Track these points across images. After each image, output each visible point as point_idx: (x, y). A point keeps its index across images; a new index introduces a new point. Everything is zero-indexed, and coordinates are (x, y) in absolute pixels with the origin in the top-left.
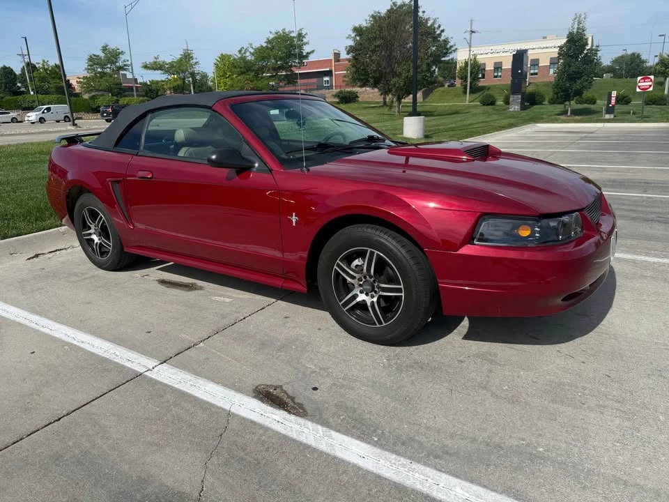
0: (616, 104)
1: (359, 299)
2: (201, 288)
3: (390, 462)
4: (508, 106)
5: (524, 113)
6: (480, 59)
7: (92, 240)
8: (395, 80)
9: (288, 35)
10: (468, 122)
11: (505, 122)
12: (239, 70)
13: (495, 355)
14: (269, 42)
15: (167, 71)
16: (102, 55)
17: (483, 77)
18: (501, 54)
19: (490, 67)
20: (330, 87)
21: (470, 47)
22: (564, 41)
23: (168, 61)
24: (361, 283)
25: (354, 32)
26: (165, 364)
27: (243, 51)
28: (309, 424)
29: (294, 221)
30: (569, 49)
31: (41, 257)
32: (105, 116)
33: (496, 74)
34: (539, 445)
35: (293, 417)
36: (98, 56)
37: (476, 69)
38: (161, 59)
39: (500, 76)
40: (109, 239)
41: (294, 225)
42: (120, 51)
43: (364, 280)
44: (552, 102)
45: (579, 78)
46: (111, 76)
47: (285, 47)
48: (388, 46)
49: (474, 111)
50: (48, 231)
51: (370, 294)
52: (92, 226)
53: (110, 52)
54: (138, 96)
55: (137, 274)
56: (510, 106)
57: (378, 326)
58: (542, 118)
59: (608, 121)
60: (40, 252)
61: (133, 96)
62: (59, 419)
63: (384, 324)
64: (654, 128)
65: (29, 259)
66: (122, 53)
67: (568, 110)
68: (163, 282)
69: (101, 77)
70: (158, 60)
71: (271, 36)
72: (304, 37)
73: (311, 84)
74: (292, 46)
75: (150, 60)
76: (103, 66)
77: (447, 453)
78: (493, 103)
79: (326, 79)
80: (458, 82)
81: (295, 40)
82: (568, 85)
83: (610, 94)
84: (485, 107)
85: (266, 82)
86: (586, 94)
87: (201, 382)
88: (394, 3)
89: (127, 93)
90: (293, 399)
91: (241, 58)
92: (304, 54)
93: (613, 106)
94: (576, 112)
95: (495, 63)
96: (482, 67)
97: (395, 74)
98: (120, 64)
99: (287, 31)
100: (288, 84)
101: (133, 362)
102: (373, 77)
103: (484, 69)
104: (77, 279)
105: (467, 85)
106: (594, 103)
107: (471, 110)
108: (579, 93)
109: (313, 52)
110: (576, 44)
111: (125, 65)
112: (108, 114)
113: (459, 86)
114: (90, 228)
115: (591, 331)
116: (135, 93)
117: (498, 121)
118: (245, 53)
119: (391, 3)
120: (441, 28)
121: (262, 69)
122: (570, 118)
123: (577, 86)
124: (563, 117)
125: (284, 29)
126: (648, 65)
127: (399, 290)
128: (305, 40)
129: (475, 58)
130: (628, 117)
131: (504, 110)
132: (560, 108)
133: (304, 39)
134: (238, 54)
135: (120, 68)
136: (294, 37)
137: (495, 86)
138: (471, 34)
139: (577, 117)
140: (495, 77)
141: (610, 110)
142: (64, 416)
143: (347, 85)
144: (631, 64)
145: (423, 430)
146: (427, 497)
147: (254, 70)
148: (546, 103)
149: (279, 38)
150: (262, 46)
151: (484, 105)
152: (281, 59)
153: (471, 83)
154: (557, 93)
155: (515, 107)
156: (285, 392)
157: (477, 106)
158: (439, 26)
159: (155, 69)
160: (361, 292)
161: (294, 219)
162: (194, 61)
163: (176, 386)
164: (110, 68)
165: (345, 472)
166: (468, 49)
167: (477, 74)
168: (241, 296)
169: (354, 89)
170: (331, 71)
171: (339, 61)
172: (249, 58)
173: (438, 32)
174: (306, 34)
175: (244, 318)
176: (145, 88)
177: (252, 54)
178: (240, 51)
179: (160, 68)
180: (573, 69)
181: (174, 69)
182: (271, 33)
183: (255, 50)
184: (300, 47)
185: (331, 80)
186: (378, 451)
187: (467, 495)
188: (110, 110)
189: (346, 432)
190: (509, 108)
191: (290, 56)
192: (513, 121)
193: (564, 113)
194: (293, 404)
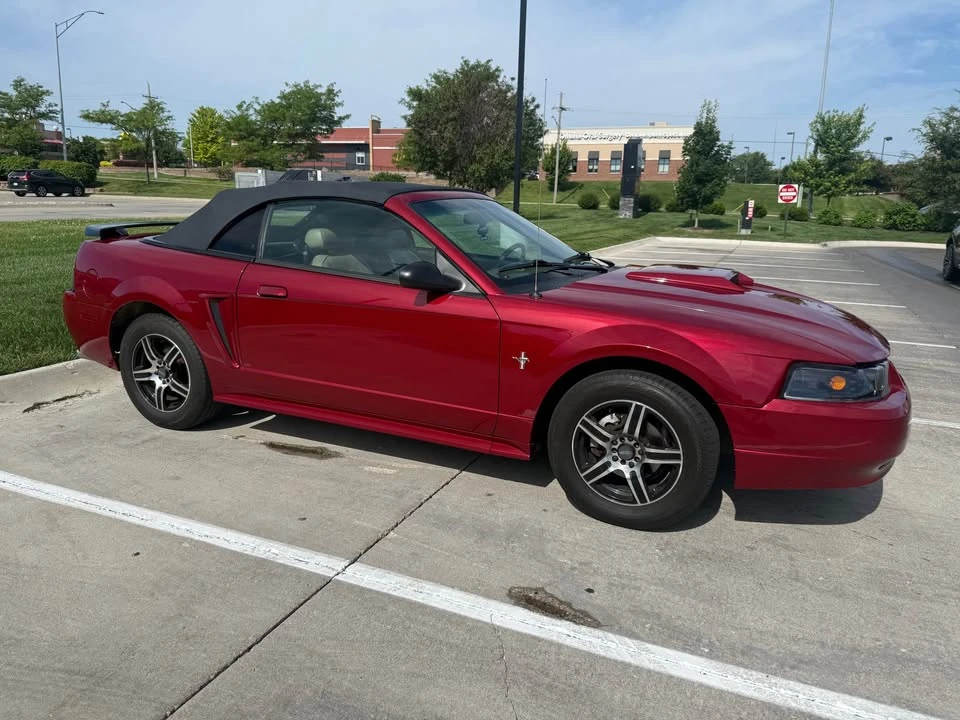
0: (754, 216)
1: (611, 469)
2: (337, 455)
3: (742, 677)
4: (616, 211)
5: (640, 222)
6: (572, 145)
7: (152, 384)
8: (474, 167)
9: (313, 90)
10: (575, 231)
11: (619, 232)
12: (237, 133)
13: (786, 539)
14: (284, 97)
15: (120, 126)
16: (13, 93)
17: (575, 169)
18: (598, 142)
19: (583, 157)
20: (366, 167)
21: (559, 130)
22: (690, 131)
23: (125, 110)
24: (616, 447)
25: (409, 95)
26: (355, 564)
27: (245, 106)
28: (611, 636)
29: (522, 363)
30: (697, 143)
31: (45, 408)
32: (16, 187)
33: (591, 167)
34: (899, 645)
35: (584, 629)
36: (6, 94)
37: (567, 159)
38: (112, 107)
39: (596, 171)
40: (185, 383)
41: (522, 367)
42: (44, 89)
43: (619, 443)
44: (671, 209)
45: (709, 182)
46: (26, 126)
47: (309, 107)
48: (463, 120)
49: (573, 215)
50: (49, 367)
51: (628, 462)
52: (154, 363)
53: (26, 89)
54: (68, 158)
55: (226, 434)
56: (619, 212)
57: (639, 504)
58: (663, 231)
59: (745, 237)
60: (40, 401)
61: (62, 158)
62: (249, 649)
63: (649, 502)
64: (805, 250)
65: (25, 411)
66: (48, 93)
67: (694, 222)
68: (272, 446)
69: (10, 127)
70: (110, 108)
71: (288, 90)
72: (335, 95)
73: (339, 160)
74: (318, 106)
75: (95, 107)
76: (12, 109)
77: (801, 661)
78: (595, 207)
79: (360, 155)
80: (541, 176)
81: (324, 98)
82: (696, 189)
83: (747, 203)
84: (586, 211)
85: (277, 154)
86: (717, 202)
87: (428, 587)
88: (465, 62)
89: (44, 153)
90: (569, 605)
91: (241, 117)
92: (336, 119)
93: (751, 219)
94: (704, 224)
95: (590, 153)
96: (574, 157)
97: (473, 160)
98: (42, 109)
99: (311, 84)
100: (309, 158)
101: (307, 563)
102: (443, 161)
103: (576, 160)
104: (130, 442)
105: (554, 179)
106: (722, 213)
107: (569, 214)
108: (708, 200)
109: (348, 117)
110: (704, 139)
111: (51, 112)
112: (21, 184)
113: (544, 179)
114: (149, 365)
115: (876, 507)
116: (65, 155)
117: (611, 232)
118: (247, 110)
119: (461, 61)
120: (535, 103)
121: (272, 135)
122: (698, 231)
123: (707, 190)
124: (689, 230)
125: (307, 82)
126: (774, 168)
127: (677, 457)
128: (338, 100)
129: (565, 144)
130: (767, 233)
131: (611, 216)
132: (683, 217)
133: (336, 98)
134: (235, 110)
135: (44, 116)
136: (322, 94)
137: (591, 182)
138: (560, 112)
139: (706, 231)
140: (590, 171)
141: (746, 225)
142: (253, 645)
143: (398, 168)
144: (754, 166)
145: (755, 636)
146: (810, 716)
147: (259, 135)
148: (662, 209)
149: (299, 94)
150: (273, 102)
151: (583, 208)
152: (301, 122)
153: (559, 177)
154: (683, 199)
155: (625, 214)
156: (552, 596)
157: (574, 209)
158: (533, 100)
159: (102, 122)
160: (615, 459)
161: (523, 359)
162: (166, 114)
163: (395, 594)
164: (26, 114)
165: (694, 693)
166: (557, 132)
167: (568, 164)
168: (406, 466)
169: (401, 173)
170: (367, 145)
171: (378, 131)
172: (253, 118)
173: (532, 107)
174: (340, 91)
175: (431, 497)
176: (75, 147)
177: (258, 112)
178: (240, 107)
179: (111, 121)
180: (701, 169)
181: (133, 124)
182: (287, 85)
183: (262, 107)
184: (330, 108)
185: (367, 158)
186: (719, 665)
187: (854, 710)
188: (24, 178)
189: (664, 644)
190: (617, 214)
191: (314, 119)
192: (628, 231)
193: (690, 224)
194: (573, 613)
